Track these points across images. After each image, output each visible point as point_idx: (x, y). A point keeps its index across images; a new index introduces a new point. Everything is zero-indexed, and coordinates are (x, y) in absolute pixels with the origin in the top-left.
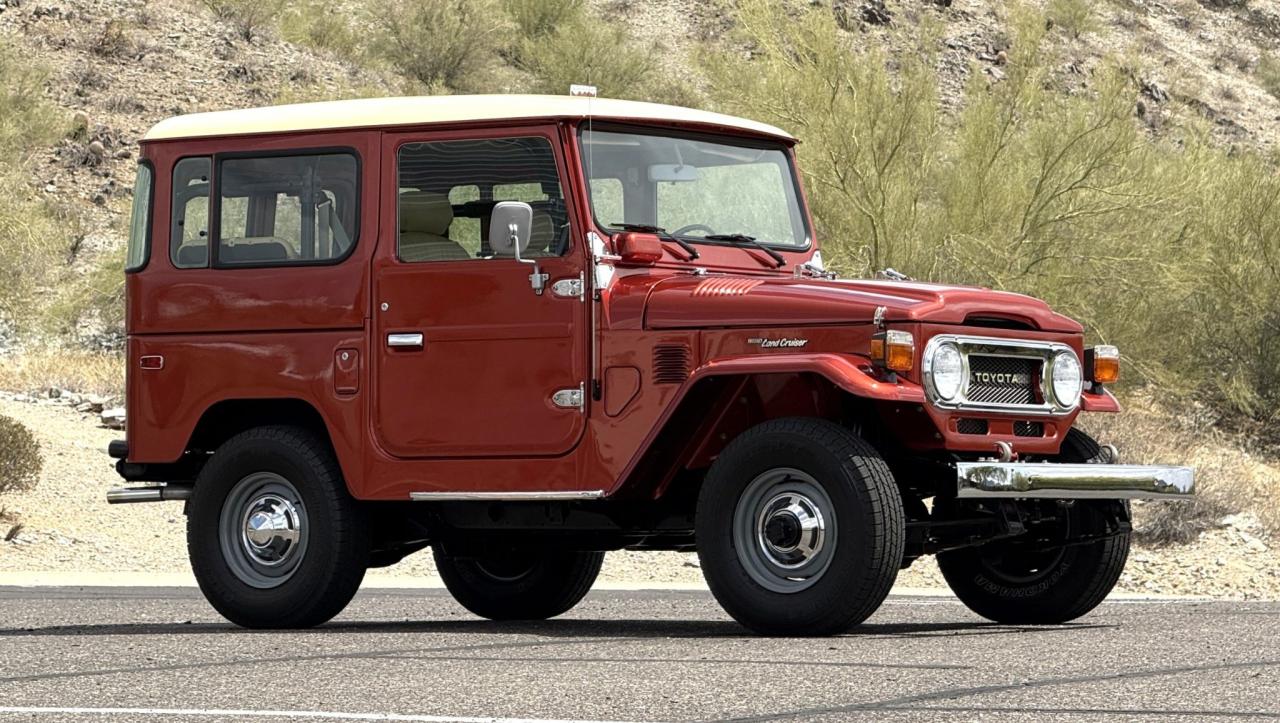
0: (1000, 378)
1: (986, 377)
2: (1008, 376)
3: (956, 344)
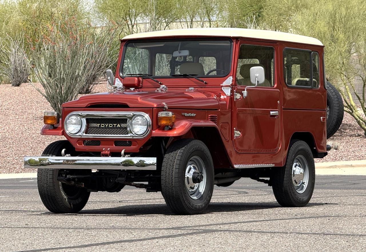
0: (111, 125)
1: (103, 126)
2: (115, 124)
3: (77, 114)
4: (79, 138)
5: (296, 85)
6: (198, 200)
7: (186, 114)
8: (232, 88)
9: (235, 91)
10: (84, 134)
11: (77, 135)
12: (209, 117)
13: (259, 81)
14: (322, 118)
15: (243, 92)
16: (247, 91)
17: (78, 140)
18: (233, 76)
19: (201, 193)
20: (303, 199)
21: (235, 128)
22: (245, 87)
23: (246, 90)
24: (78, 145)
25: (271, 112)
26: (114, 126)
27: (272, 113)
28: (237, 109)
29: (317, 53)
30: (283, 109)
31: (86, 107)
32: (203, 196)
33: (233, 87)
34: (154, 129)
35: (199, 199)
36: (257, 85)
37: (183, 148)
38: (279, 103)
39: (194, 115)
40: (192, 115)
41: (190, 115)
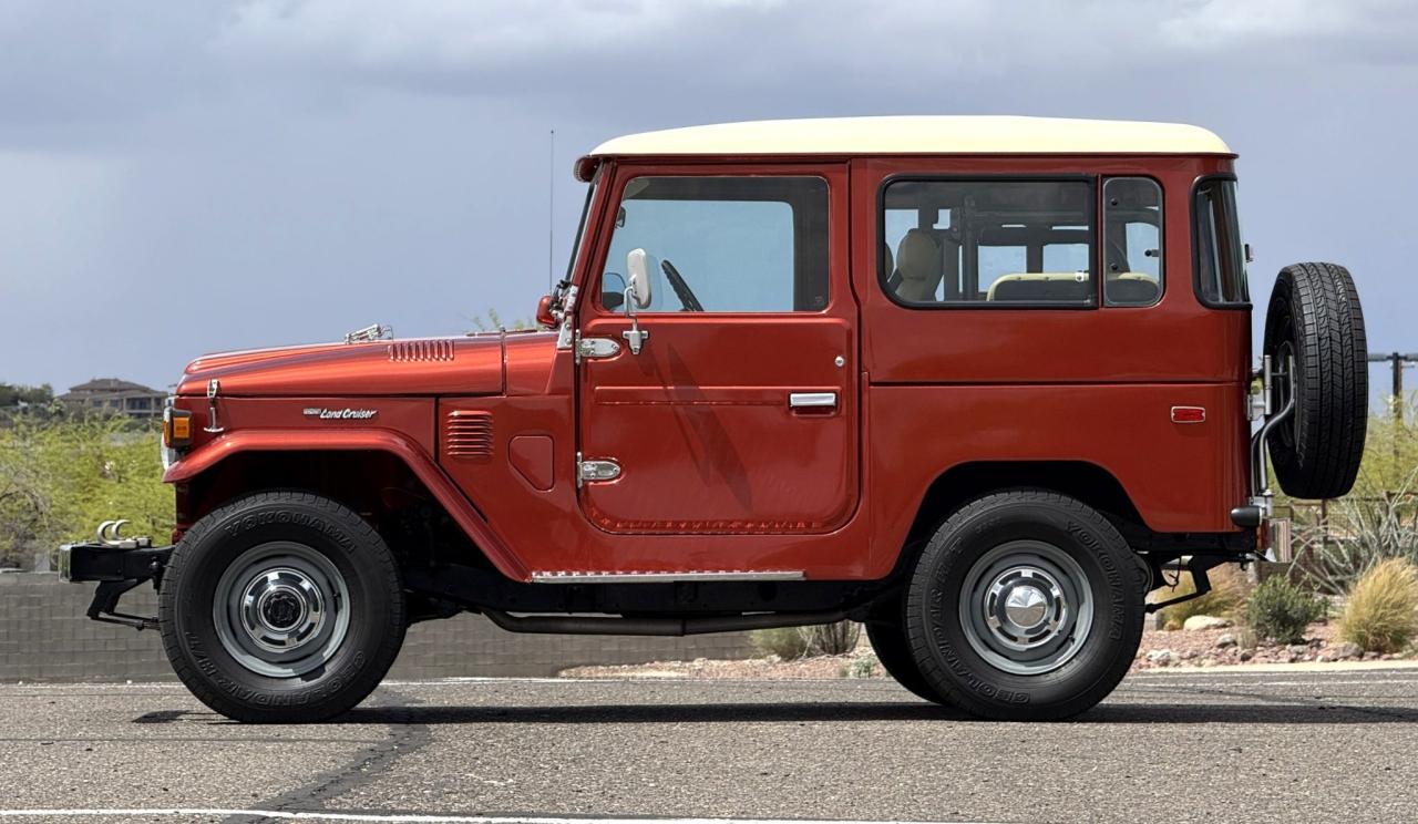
9: (578, 331)
12: (452, 418)
14: (1172, 409)
15: (625, 333)
18: (577, 285)
19: (324, 658)
21: (579, 455)
23: (635, 326)
25: (792, 396)
27: (798, 399)
28: (597, 388)
29: (1150, 180)
32: (329, 666)
37: (205, 518)
38: (840, 365)
39: (368, 414)
40: (355, 414)
41: (347, 413)
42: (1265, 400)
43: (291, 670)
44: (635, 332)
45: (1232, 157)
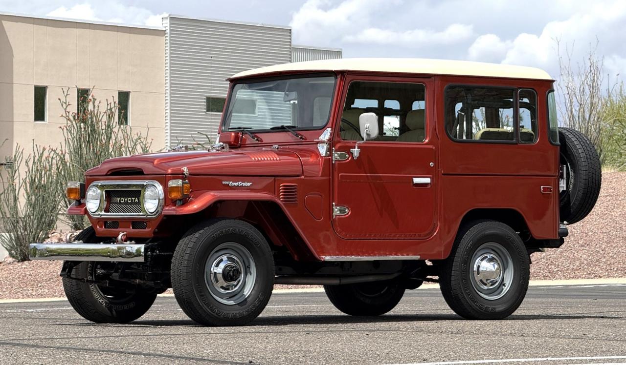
0: (129, 200)
1: (122, 200)
2: (133, 199)
3: (98, 185)
4: (98, 218)
5: (481, 138)
6: (237, 306)
7: (231, 184)
8: (329, 144)
9: (333, 148)
10: (103, 213)
11: (97, 213)
12: (281, 187)
13: (370, 133)
14: (542, 187)
15: (351, 150)
16: (358, 148)
17: (98, 221)
18: (332, 128)
19: (245, 296)
20: (495, 308)
21: (334, 203)
22: (356, 143)
23: (356, 147)
24: (98, 227)
25: (414, 179)
26: (132, 200)
27: (416, 180)
28: (340, 174)
29: (533, 90)
30: (443, 174)
31: (106, 175)
32: (249, 300)
33: (331, 143)
34: (167, 205)
35: (238, 304)
36: (367, 140)
37: (201, 231)
38: (432, 166)
39: (249, 184)
40: (244, 184)
41: (240, 184)
42: (564, 184)
43: (232, 302)
44: (356, 149)
45: (553, 81)
